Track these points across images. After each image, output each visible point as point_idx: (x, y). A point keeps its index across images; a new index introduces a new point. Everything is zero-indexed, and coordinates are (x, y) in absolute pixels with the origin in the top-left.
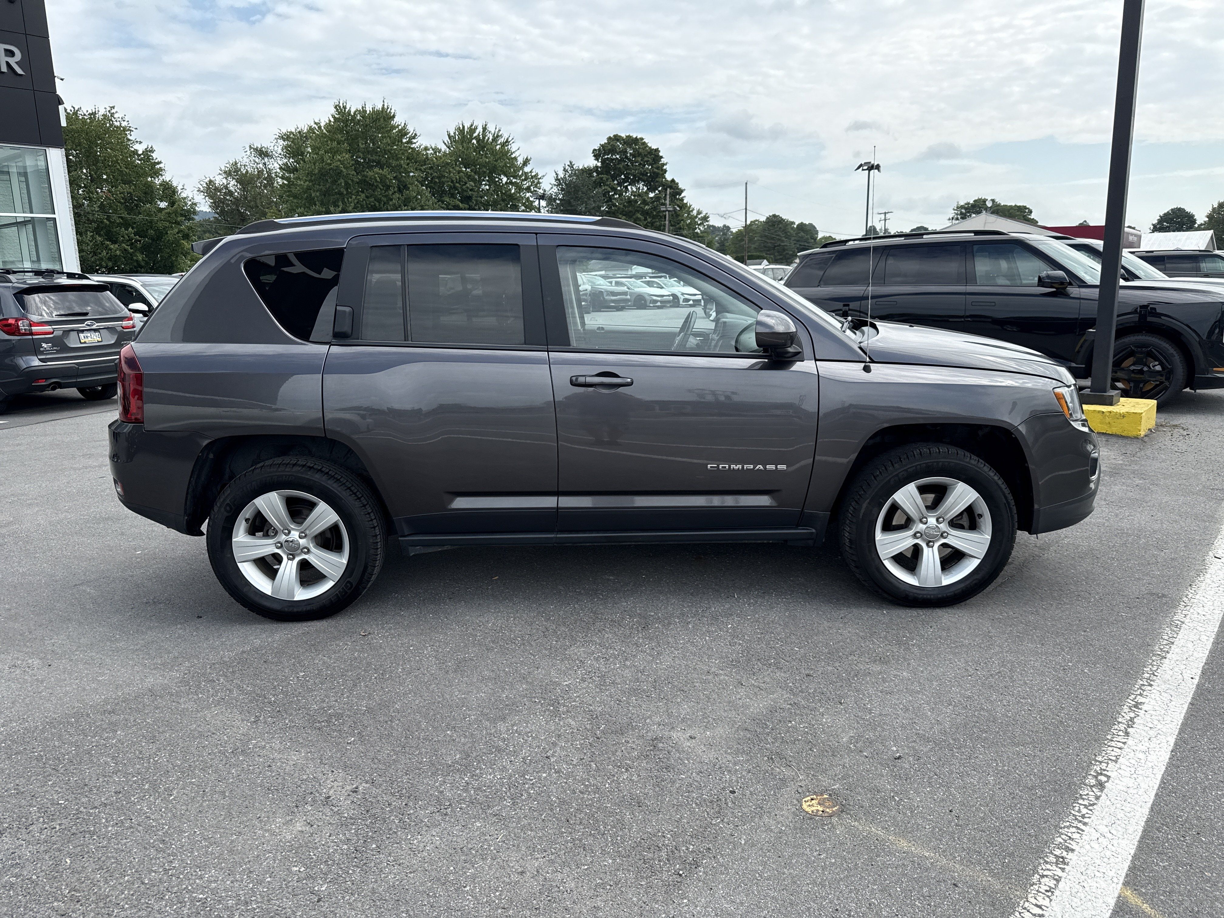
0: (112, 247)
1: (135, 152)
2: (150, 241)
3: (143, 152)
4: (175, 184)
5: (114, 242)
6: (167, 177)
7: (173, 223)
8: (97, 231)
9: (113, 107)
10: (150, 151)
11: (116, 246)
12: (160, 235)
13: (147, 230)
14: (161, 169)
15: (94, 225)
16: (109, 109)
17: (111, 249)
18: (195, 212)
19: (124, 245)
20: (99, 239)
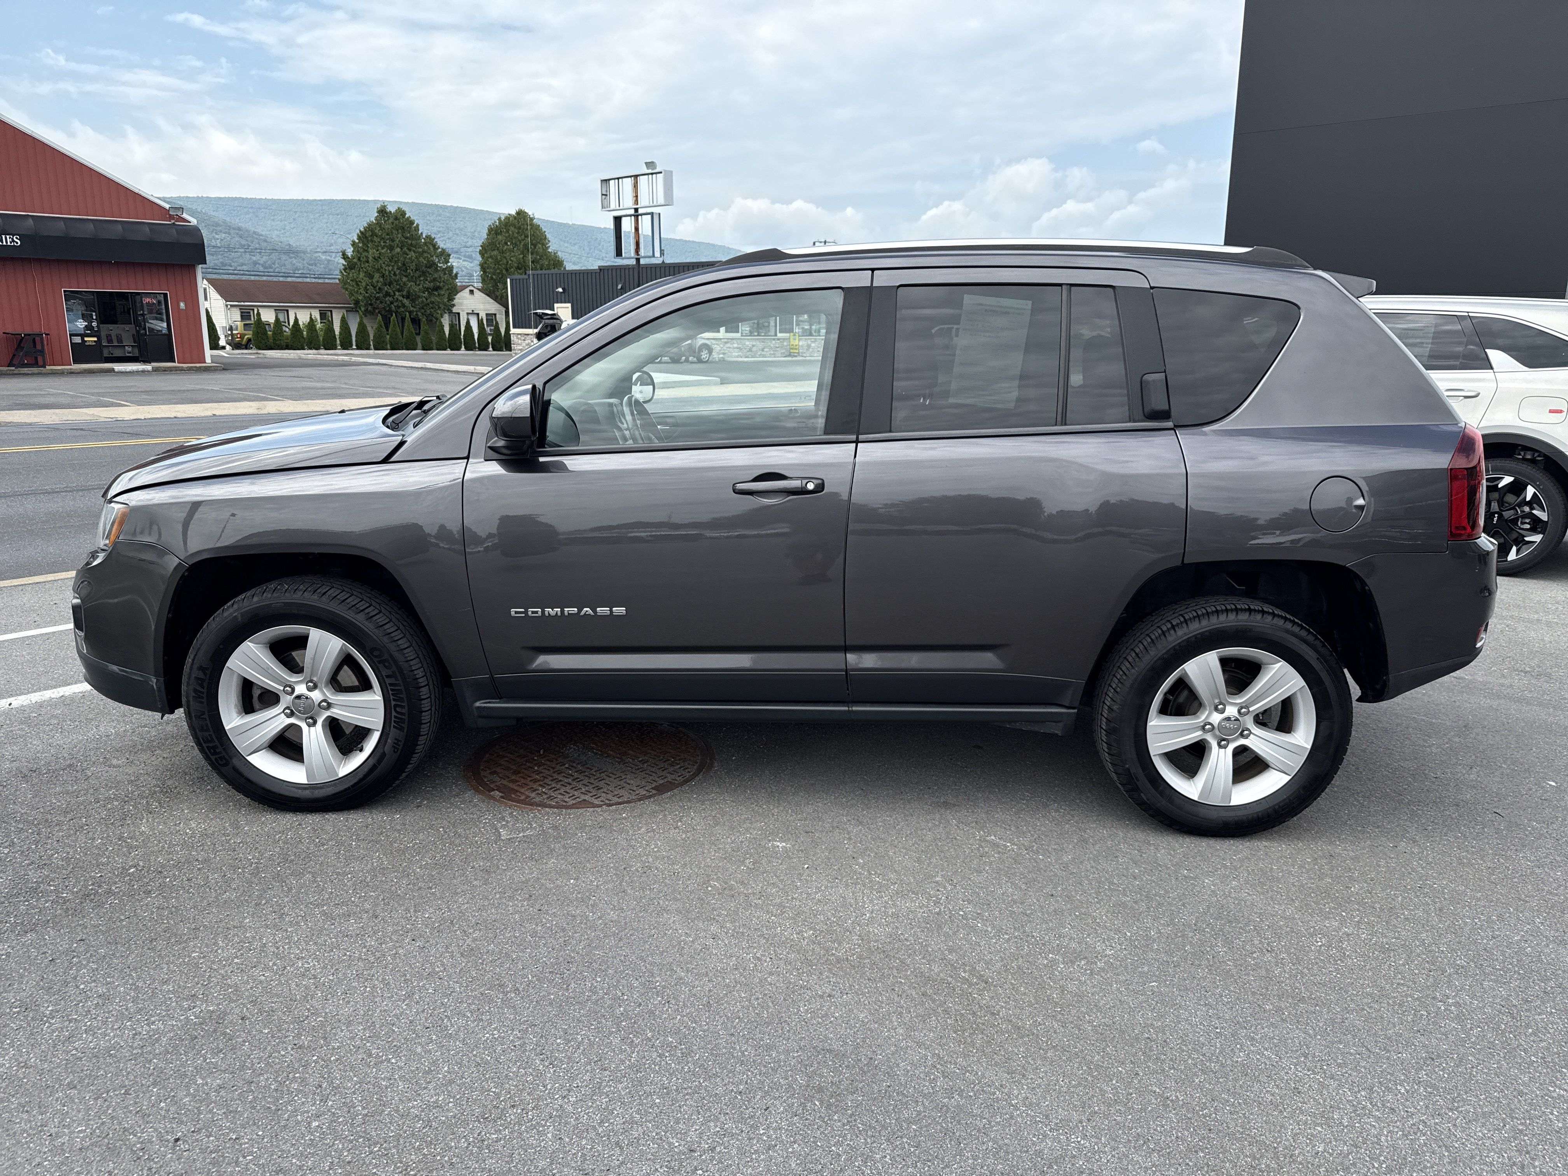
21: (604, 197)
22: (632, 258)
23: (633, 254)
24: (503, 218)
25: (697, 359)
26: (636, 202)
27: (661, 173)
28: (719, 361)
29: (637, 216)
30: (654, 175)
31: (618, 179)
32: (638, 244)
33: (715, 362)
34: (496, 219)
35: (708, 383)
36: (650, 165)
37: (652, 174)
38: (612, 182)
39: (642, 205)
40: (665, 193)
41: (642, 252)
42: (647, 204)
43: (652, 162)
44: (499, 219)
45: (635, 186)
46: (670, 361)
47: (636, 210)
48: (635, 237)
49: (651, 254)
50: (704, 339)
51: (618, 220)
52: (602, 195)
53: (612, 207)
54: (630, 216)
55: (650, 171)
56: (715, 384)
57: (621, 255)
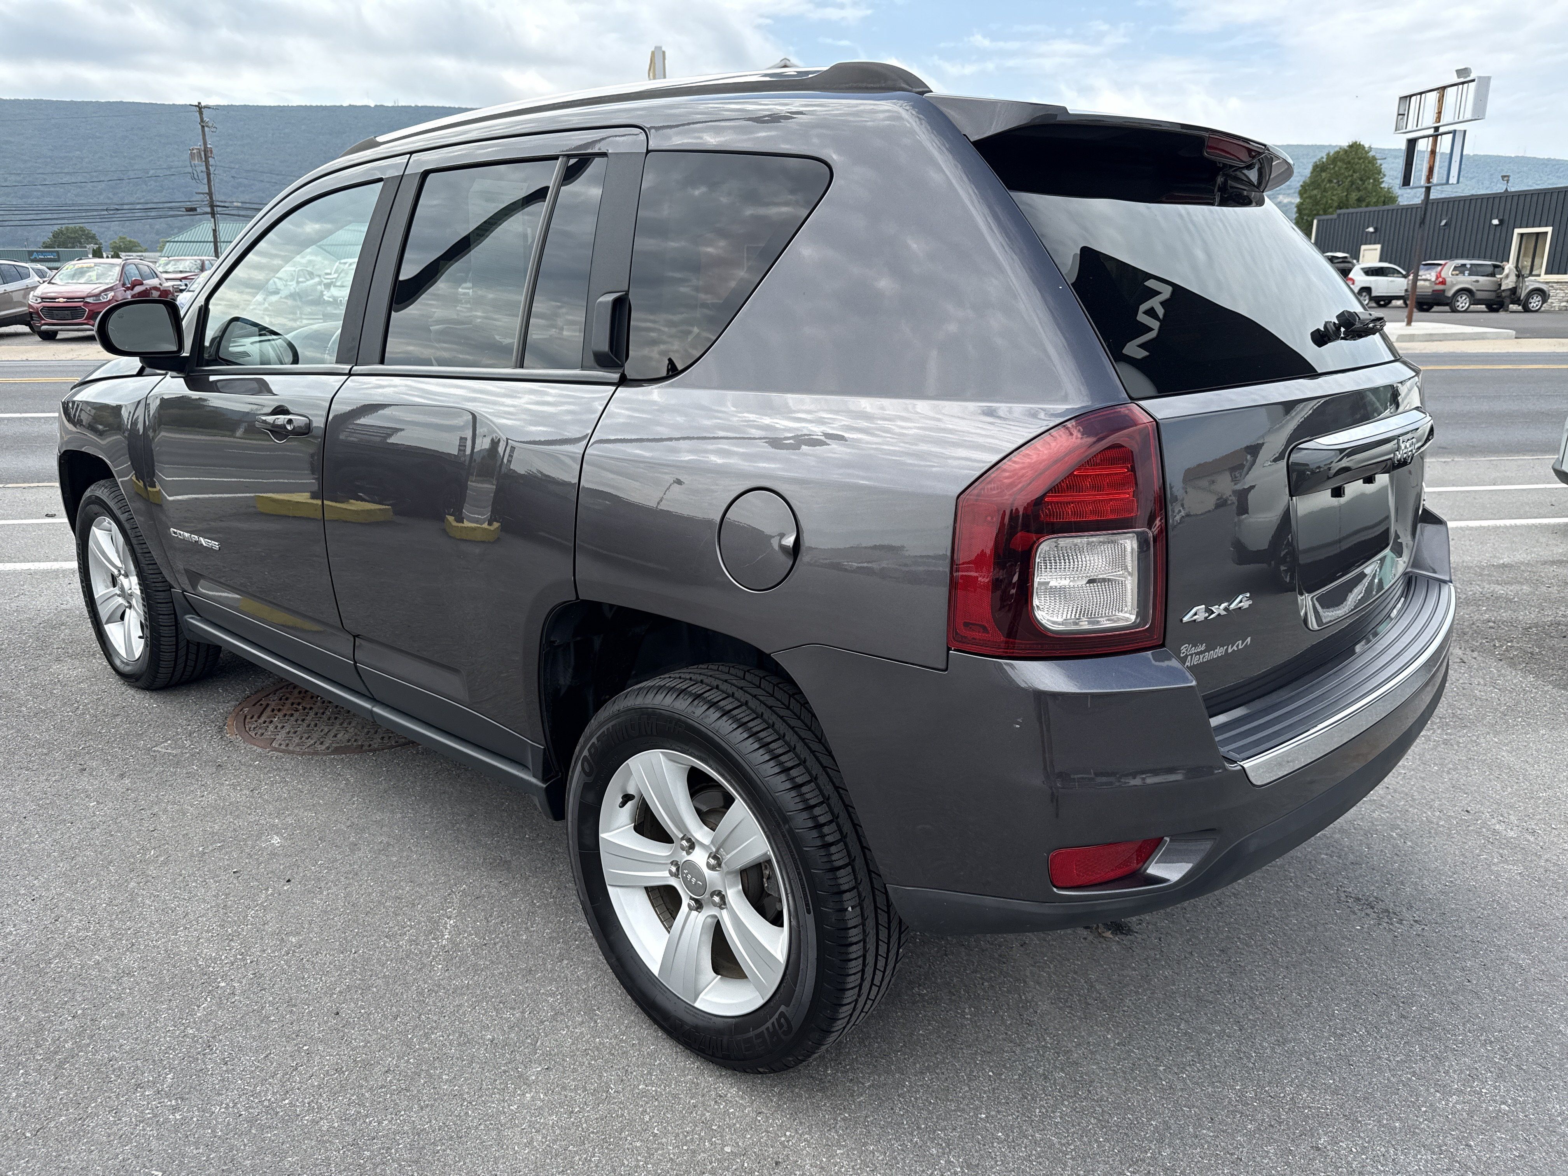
21: (1400, 117)
22: (1422, 187)
23: (1423, 182)
24: (1332, 153)
25: (1523, 307)
26: (1439, 119)
27: (1473, 81)
28: (1560, 310)
29: (1437, 136)
30: (1466, 85)
31: (1421, 94)
32: (1431, 170)
33: (1554, 312)
34: (1324, 155)
35: (1497, 337)
36: (1460, 72)
37: (1463, 83)
38: (1413, 98)
39: (1445, 123)
40: (1475, 104)
41: (1435, 180)
42: (1451, 121)
43: (1466, 69)
44: (1328, 154)
45: (1441, 100)
46: (1486, 310)
47: (1437, 129)
48: (1429, 162)
49: (1444, 181)
50: (1539, 282)
51: (1412, 143)
52: (1399, 115)
53: (1409, 128)
54: (1428, 136)
55: (1462, 80)
56: (1508, 338)
57: (1409, 185)
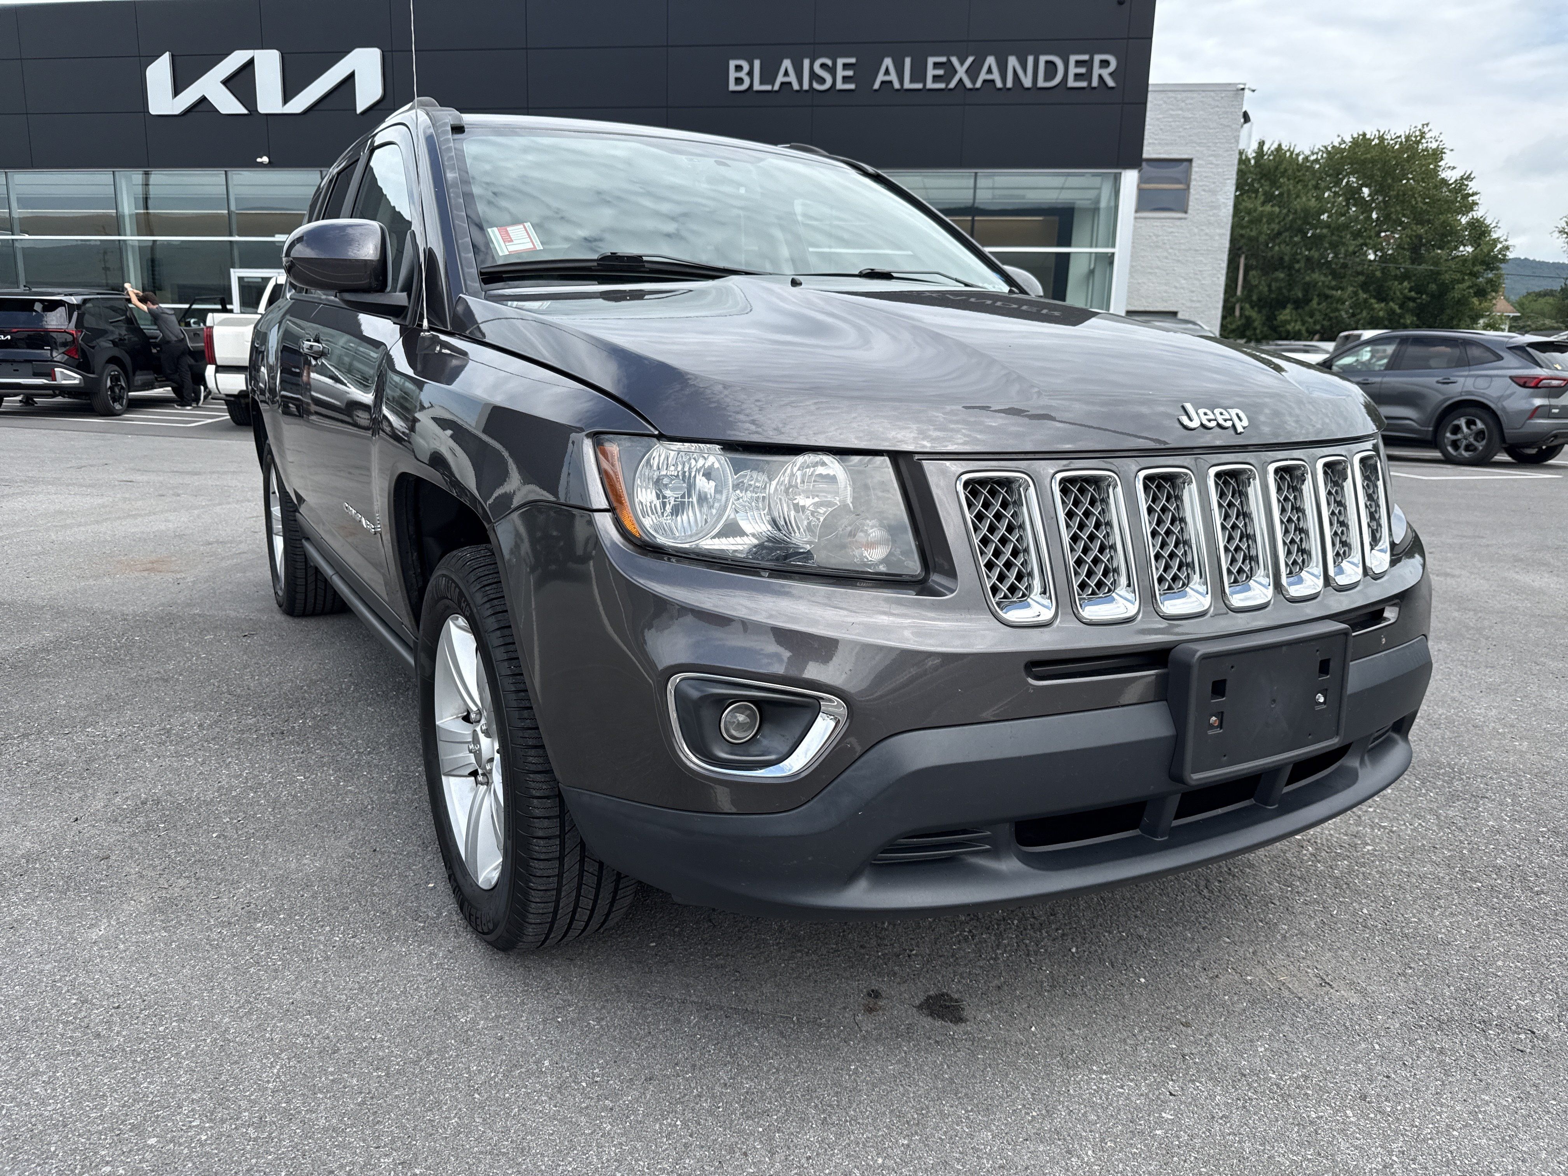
0: (1376, 306)
1: (1444, 182)
2: (1429, 299)
3: (1456, 180)
4: (1488, 222)
5: (1381, 299)
6: (1478, 213)
7: (1465, 274)
8: (1364, 286)
9: (1427, 125)
10: (1467, 179)
11: (1383, 305)
12: (1445, 289)
13: (1428, 283)
14: (1475, 203)
15: (1361, 278)
16: (1420, 127)
17: (1373, 309)
18: (1504, 260)
19: (1391, 304)
20: (1363, 296)
